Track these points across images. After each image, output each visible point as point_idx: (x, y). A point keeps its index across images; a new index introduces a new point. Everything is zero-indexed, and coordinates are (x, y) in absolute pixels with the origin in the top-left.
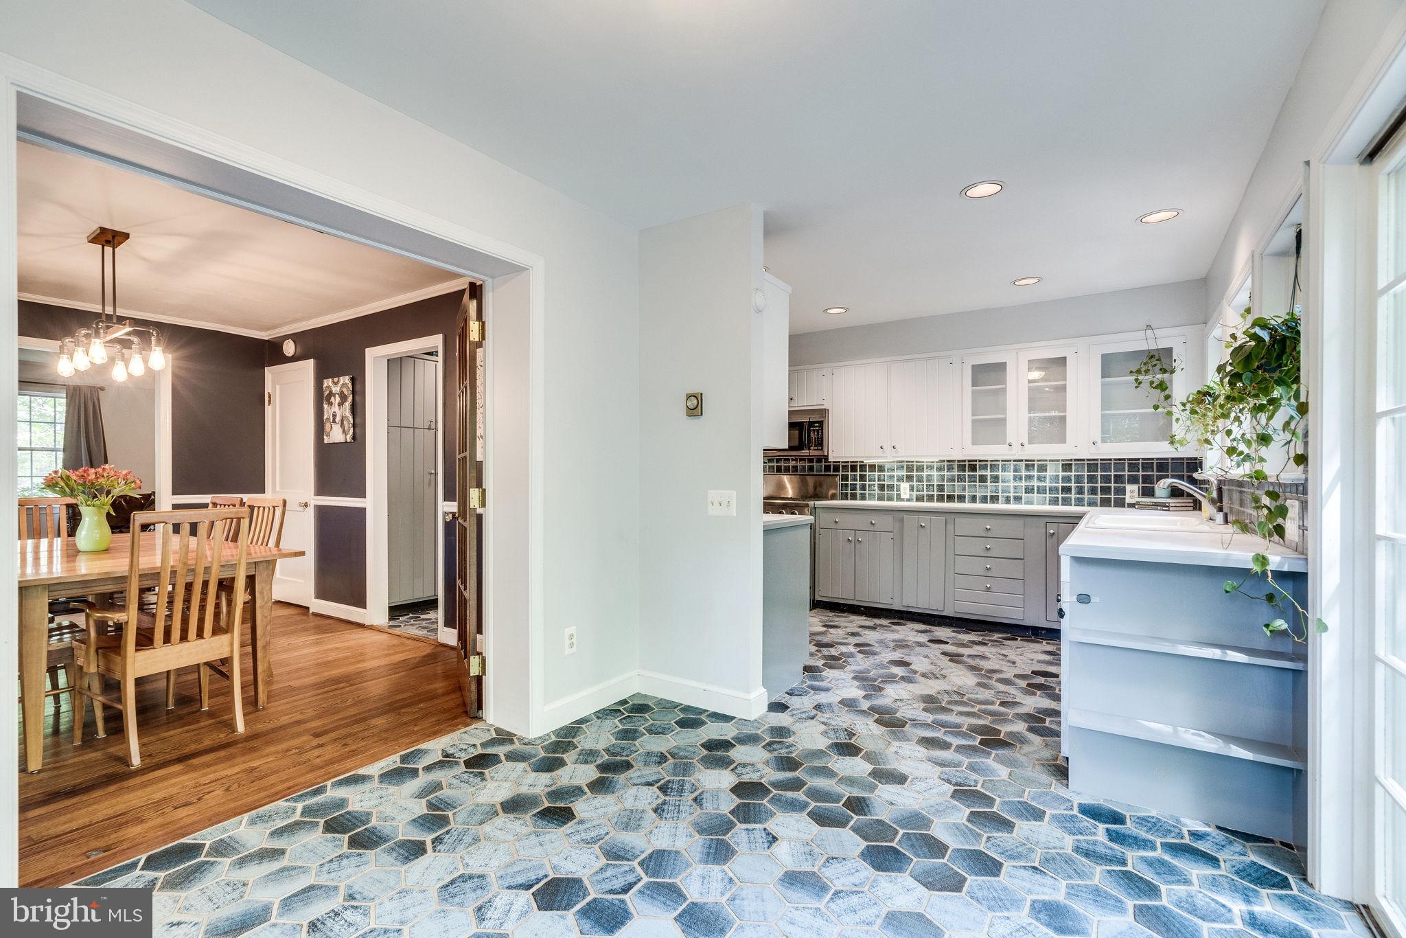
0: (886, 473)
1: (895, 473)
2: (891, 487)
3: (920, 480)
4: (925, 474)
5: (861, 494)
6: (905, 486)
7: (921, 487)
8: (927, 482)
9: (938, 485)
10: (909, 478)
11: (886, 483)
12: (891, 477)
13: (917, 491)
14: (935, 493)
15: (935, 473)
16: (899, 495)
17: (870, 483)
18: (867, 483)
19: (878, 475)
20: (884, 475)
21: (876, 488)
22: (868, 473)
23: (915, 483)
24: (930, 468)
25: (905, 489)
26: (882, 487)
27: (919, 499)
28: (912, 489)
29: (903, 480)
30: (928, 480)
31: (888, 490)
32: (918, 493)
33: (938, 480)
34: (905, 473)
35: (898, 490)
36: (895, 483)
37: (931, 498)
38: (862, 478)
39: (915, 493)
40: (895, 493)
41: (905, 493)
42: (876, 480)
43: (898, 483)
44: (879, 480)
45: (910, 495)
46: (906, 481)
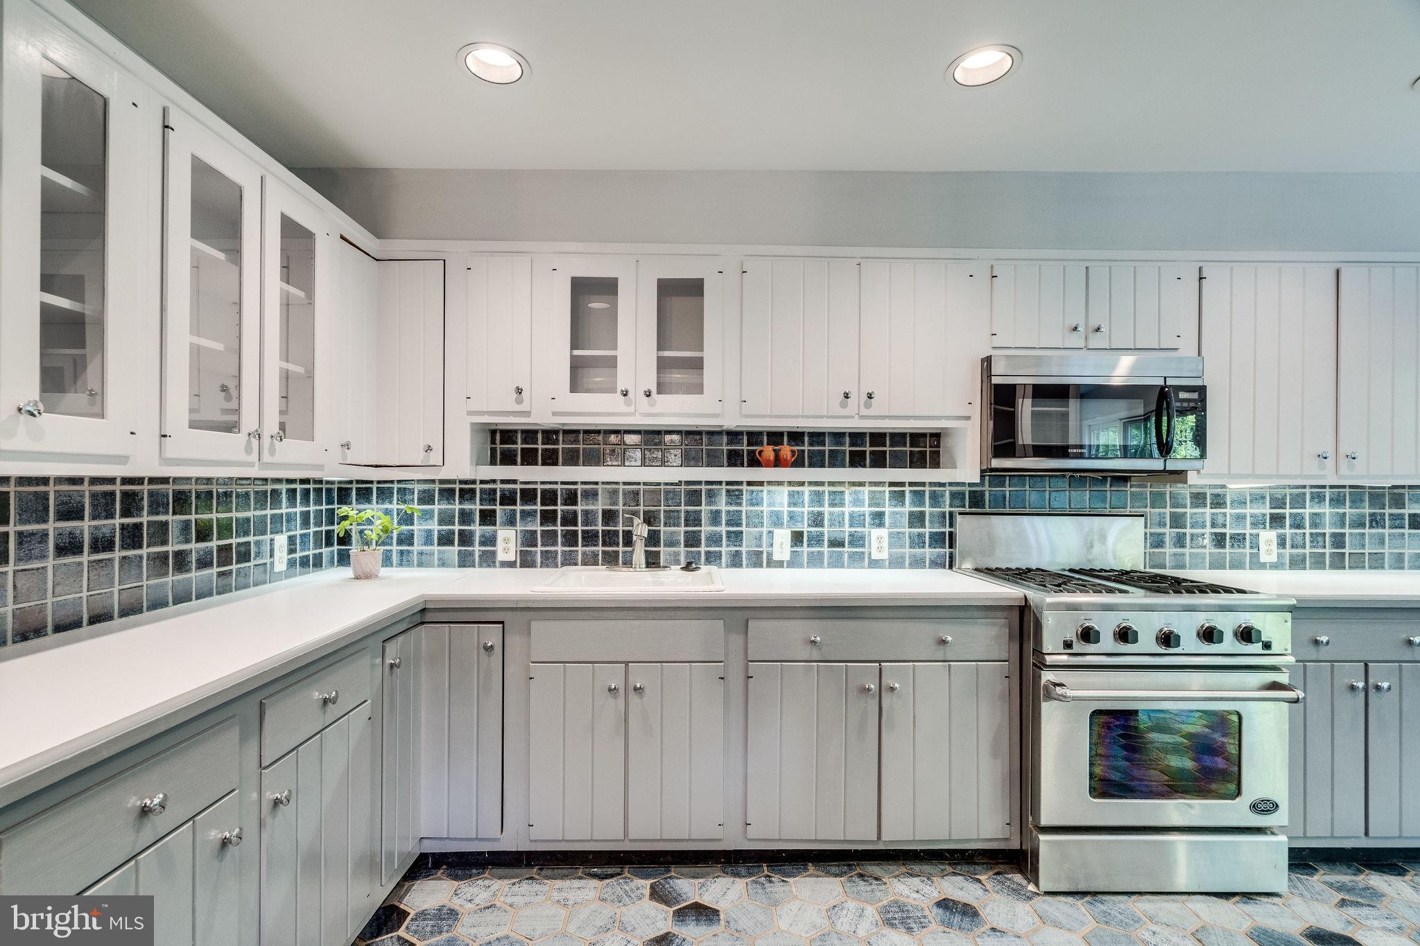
0: (1228, 511)
1: (1248, 511)
2: (1239, 539)
3: (1297, 522)
4: (1307, 511)
5: (1175, 555)
6: (1268, 536)
7: (1300, 539)
8: (1311, 527)
9: (1334, 535)
10: (1277, 520)
11: (1228, 531)
12: (1240, 518)
13: (1292, 547)
14: (1328, 551)
15: (1326, 510)
16: (1254, 557)
17: (1195, 531)
18: (1188, 531)
19: (1213, 514)
20: (1225, 514)
21: (1206, 542)
22: (1189, 510)
23: (1288, 531)
24: (1318, 498)
25: (1268, 542)
26: (1219, 540)
27: (1297, 563)
28: (1282, 543)
29: (1264, 524)
30: (1314, 525)
31: (1232, 546)
32: (1295, 551)
33: (1333, 525)
34: (1268, 511)
35: (1255, 545)
36: (1248, 531)
37: (1319, 563)
38: (1177, 521)
39: (1288, 551)
40: (1248, 551)
41: (1269, 552)
42: (1208, 524)
43: (1255, 531)
44: (1213, 525)
45: (1280, 556)
46: (1271, 527)
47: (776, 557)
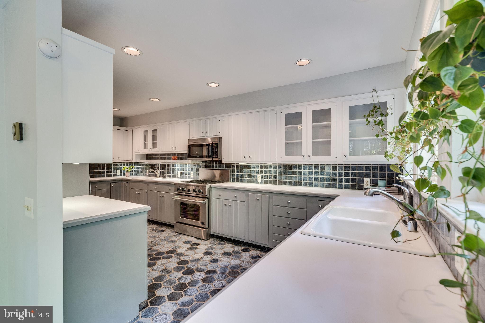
0: (251, 169)
1: (255, 169)
2: (253, 176)
3: (266, 173)
4: (268, 170)
5: (240, 179)
6: (259, 176)
7: (266, 176)
8: (269, 174)
9: (274, 176)
10: (261, 172)
11: (251, 174)
12: (253, 171)
13: (265, 178)
14: (273, 180)
15: (272, 170)
16: (257, 180)
17: (244, 174)
18: (243, 174)
19: (248, 170)
20: (250, 170)
21: (247, 176)
22: (243, 169)
23: (264, 175)
24: (271, 167)
25: (259, 177)
26: (249, 176)
27: (266, 182)
28: (262, 177)
29: (258, 173)
30: (270, 173)
31: (252, 178)
32: (265, 179)
33: (274, 173)
34: (259, 169)
35: (257, 177)
36: (255, 174)
37: (271, 183)
38: (241, 171)
39: (264, 179)
40: (255, 179)
41: (259, 179)
42: (247, 172)
43: (256, 174)
44: (248, 173)
45: (262, 180)
46: (260, 173)
47: (178, 177)
